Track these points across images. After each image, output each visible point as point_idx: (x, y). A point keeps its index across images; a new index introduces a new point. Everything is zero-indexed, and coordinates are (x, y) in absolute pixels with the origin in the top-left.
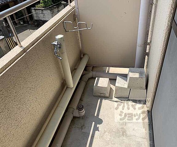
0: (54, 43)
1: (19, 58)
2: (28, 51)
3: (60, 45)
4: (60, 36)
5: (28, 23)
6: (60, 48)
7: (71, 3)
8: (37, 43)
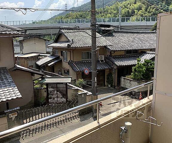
0: (122, 127)
1: (94, 131)
2: (101, 127)
3: (127, 130)
4: (128, 124)
5: (115, 87)
6: (126, 132)
7: (150, 95)
8: (109, 123)
